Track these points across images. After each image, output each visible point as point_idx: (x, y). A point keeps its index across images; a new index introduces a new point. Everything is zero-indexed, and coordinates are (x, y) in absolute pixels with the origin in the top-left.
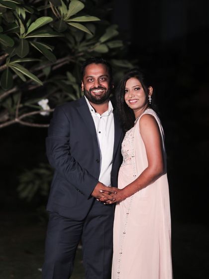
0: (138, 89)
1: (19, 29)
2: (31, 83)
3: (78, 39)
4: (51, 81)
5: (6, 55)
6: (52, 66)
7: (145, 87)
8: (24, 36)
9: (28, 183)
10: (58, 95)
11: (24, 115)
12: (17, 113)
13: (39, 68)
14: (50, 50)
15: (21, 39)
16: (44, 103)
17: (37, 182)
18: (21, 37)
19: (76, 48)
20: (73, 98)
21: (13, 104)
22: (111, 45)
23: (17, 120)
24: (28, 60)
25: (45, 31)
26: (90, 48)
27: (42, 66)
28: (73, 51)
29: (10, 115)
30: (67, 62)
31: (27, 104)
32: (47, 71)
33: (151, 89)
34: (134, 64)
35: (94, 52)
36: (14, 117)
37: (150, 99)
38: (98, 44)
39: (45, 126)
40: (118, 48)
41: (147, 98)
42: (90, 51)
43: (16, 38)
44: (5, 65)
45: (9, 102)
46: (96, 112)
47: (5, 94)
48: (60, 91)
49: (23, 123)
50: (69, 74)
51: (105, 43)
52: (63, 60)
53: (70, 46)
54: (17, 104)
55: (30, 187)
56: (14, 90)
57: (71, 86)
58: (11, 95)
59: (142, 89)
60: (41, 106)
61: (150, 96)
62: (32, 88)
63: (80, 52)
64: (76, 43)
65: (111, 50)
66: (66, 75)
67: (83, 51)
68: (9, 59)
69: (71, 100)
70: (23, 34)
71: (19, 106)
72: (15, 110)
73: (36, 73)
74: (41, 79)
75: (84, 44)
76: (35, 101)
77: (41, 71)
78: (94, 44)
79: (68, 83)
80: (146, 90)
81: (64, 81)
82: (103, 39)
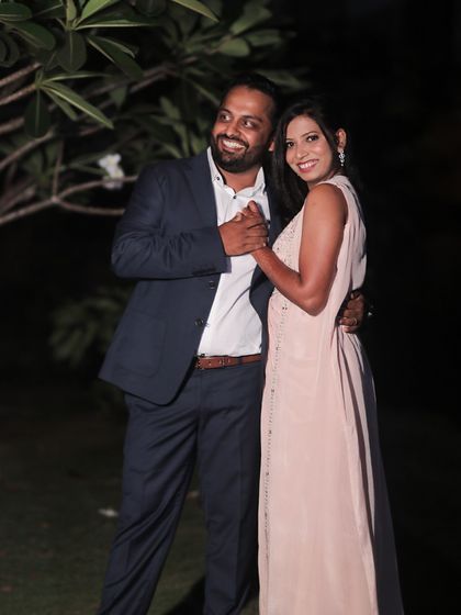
0: (315, 138)
1: (62, 11)
2: (85, 121)
3: (185, 28)
4: (127, 116)
5: (36, 66)
6: (130, 85)
7: (327, 133)
8: (74, 25)
9: (71, 328)
10: (139, 145)
11: (71, 190)
12: (55, 184)
13: (103, 90)
14: (129, 55)
15: (68, 32)
16: (111, 164)
17: (92, 327)
18: (67, 27)
19: (180, 45)
20: (175, 152)
21: (46, 164)
22: (256, 40)
23: (55, 200)
24: (82, 76)
25: (118, 15)
26: (210, 47)
27: (109, 87)
28: (174, 52)
29: (38, 189)
30: (161, 76)
31: (76, 165)
32: (119, 97)
33: (342, 135)
34: (300, 78)
35: (218, 55)
36: (49, 192)
37: (342, 156)
38: (227, 38)
39: (115, 212)
40: (269, 47)
41: (336, 155)
42: (211, 52)
43: (56, 30)
44: (33, 87)
45: (37, 161)
46: (225, 183)
47: (29, 145)
48: (144, 135)
49: (68, 206)
50: (166, 103)
51: (242, 35)
52: (153, 71)
53: (169, 42)
54: (54, 165)
55: (76, 335)
56: (49, 135)
57: (170, 128)
58: (42, 148)
59: (322, 138)
60: (104, 170)
61: (341, 150)
62: (86, 132)
63: (189, 56)
64: (180, 36)
65: (254, 50)
66: (158, 104)
67: (195, 54)
68: (40, 74)
69: (170, 157)
70: (72, 22)
71: (60, 168)
72: (51, 177)
73: (94, 101)
74: (108, 112)
75: (198, 37)
76: (92, 159)
77: (106, 96)
78: (218, 39)
79: (163, 121)
80: (332, 138)
81: (154, 117)
82: (238, 28)
